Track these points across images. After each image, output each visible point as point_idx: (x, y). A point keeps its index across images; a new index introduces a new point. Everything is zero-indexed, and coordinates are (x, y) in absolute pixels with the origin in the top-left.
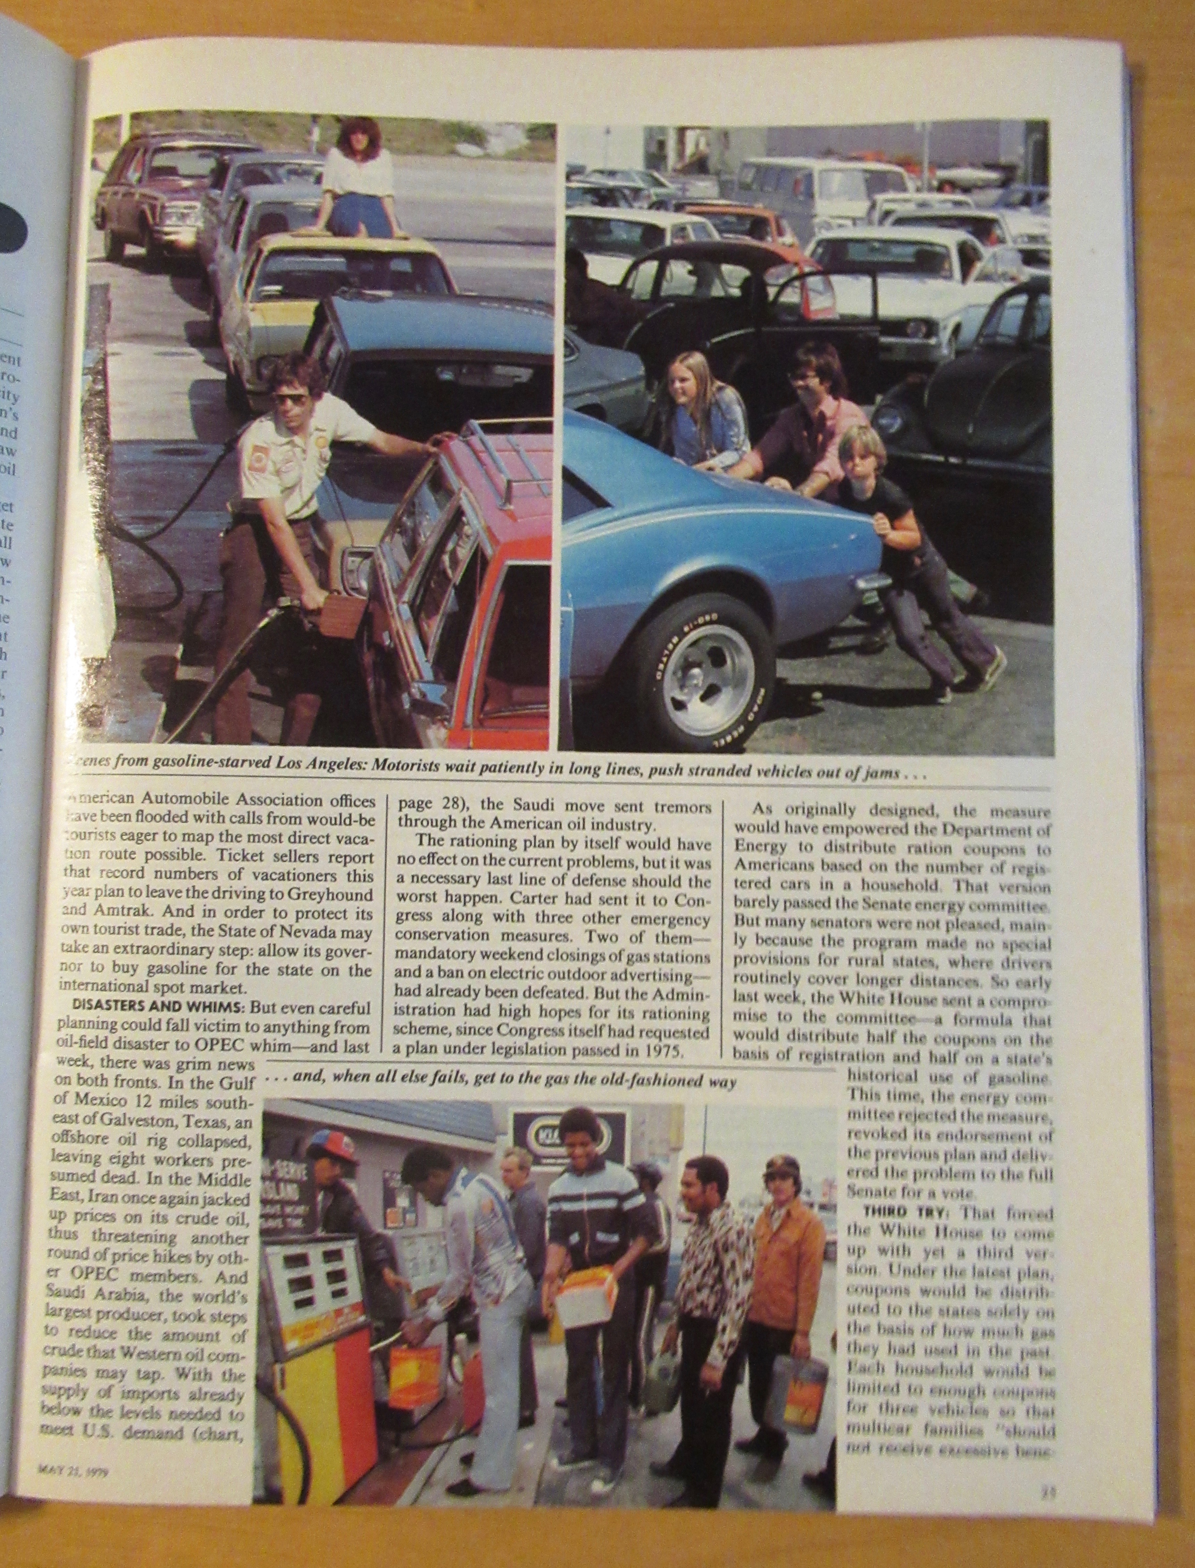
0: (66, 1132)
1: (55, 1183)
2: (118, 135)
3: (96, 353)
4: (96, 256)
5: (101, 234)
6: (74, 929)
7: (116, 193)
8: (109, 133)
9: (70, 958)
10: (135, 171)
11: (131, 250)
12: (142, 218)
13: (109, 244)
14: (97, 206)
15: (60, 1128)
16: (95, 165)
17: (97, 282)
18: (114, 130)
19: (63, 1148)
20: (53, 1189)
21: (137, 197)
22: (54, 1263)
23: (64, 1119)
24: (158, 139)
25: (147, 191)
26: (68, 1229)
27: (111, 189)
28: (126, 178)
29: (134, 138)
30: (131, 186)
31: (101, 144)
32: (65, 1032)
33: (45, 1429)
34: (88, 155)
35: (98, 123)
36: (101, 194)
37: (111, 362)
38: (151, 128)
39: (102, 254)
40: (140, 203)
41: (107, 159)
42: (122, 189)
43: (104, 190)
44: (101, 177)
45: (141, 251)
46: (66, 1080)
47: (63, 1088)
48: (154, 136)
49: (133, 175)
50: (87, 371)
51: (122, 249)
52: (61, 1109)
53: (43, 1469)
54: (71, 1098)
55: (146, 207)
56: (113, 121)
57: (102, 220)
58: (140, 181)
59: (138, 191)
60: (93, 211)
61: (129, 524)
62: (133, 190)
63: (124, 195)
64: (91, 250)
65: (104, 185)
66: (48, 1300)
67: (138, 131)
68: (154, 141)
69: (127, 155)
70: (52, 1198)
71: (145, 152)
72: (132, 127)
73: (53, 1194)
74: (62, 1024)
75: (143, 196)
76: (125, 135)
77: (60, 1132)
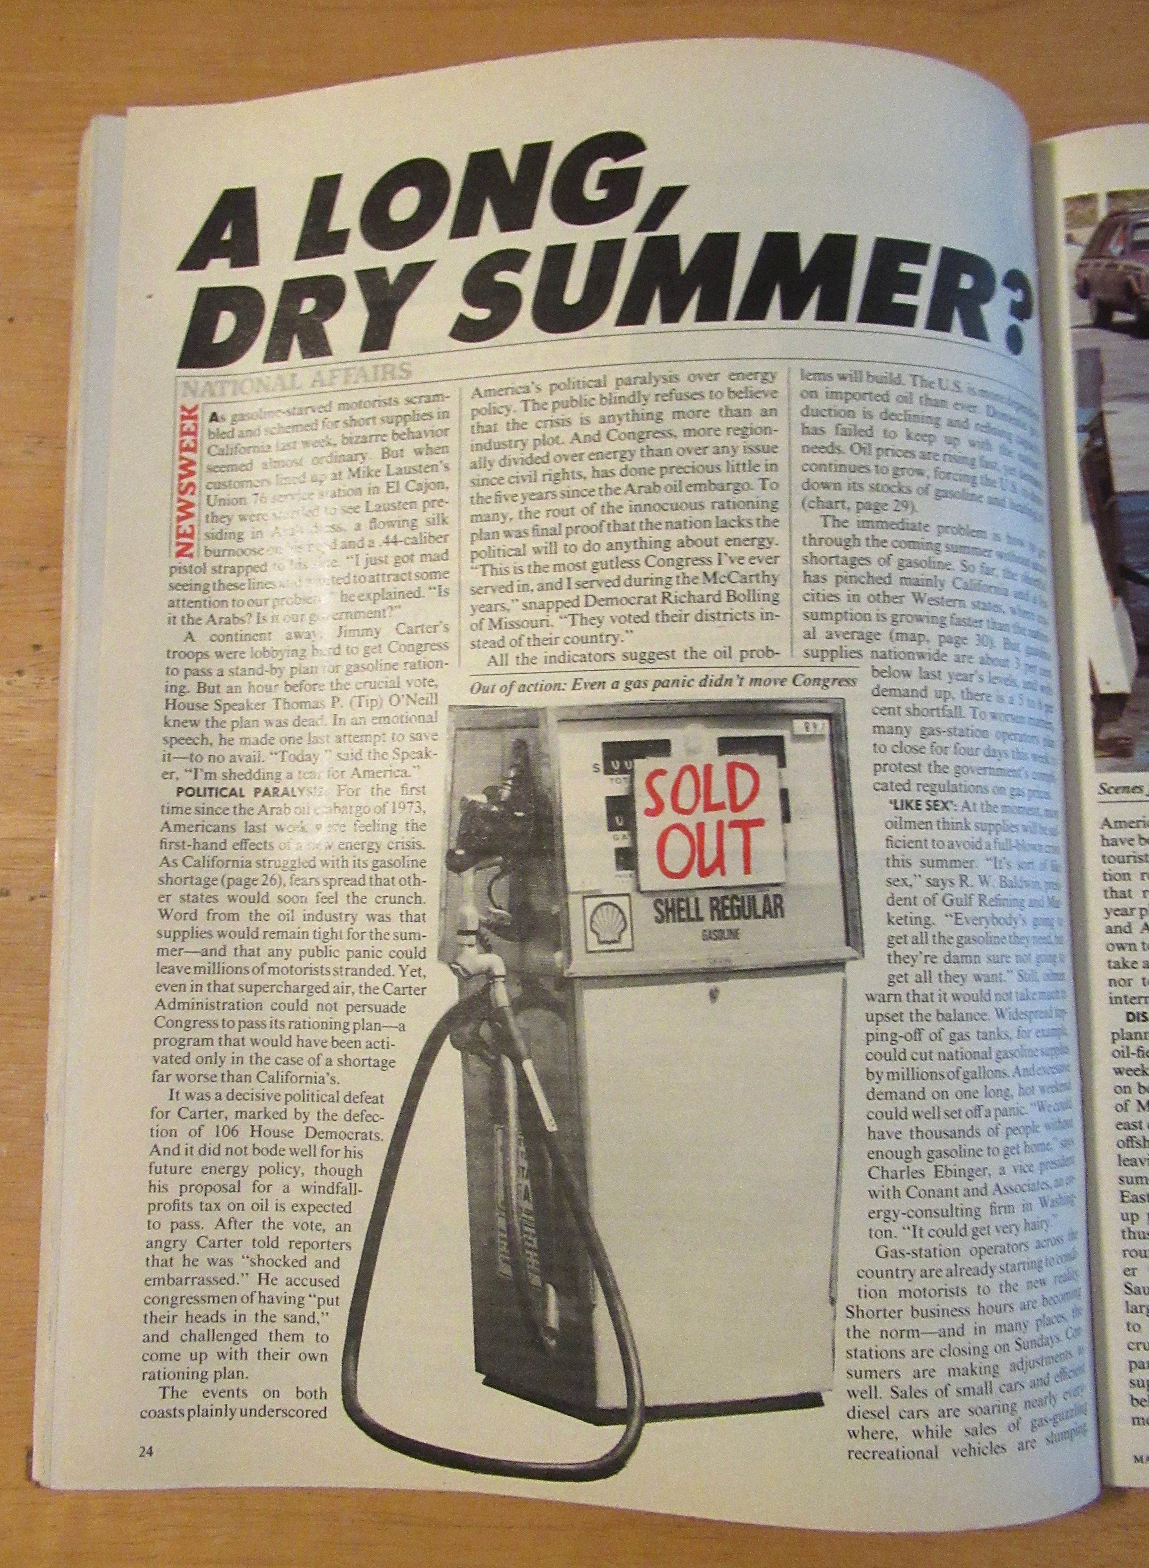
0: (1131, 1139)
1: (1125, 1187)
2: (1094, 212)
3: (1090, 413)
4: (1081, 322)
5: (1085, 304)
6: (1121, 947)
7: (1098, 265)
8: (1083, 210)
9: (1117, 974)
10: (1117, 244)
11: (1120, 317)
12: (1127, 288)
13: (1095, 313)
14: (1078, 276)
15: (1124, 1134)
16: (1070, 239)
17: (1086, 346)
18: (1090, 207)
19: (1127, 1153)
20: (1122, 1192)
21: (1120, 268)
22: (1130, 1262)
23: (1128, 1127)
24: (1138, 216)
25: (1132, 262)
26: (1141, 1229)
27: (1092, 262)
28: (1108, 251)
29: (1112, 215)
30: (1112, 257)
31: (1073, 221)
32: (1120, 1044)
33: (1136, 1421)
34: (1061, 230)
35: (1069, 201)
36: (1080, 266)
37: (1109, 420)
38: (1130, 206)
39: (1089, 321)
40: (1123, 274)
41: (1085, 234)
42: (1105, 262)
43: (1085, 262)
44: (1078, 251)
45: (1130, 318)
46: (1126, 1089)
47: (1124, 1097)
48: (1134, 213)
49: (1115, 248)
50: (1081, 429)
51: (1110, 317)
52: (1123, 1117)
53: (1138, 1459)
54: (1133, 1106)
55: (1131, 277)
56: (1088, 199)
57: (1083, 290)
58: (1123, 253)
59: (1123, 263)
60: (1074, 282)
61: (1141, 568)
62: (1116, 262)
63: (1108, 266)
64: (1073, 318)
65: (1083, 258)
66: (1127, 1297)
67: (1115, 208)
68: (1132, 217)
69: (1106, 230)
70: (1123, 1201)
71: (1125, 228)
72: (1109, 205)
73: (1123, 1196)
74: (1115, 1037)
75: (1126, 267)
76: (1103, 212)
77: (1124, 1139)
